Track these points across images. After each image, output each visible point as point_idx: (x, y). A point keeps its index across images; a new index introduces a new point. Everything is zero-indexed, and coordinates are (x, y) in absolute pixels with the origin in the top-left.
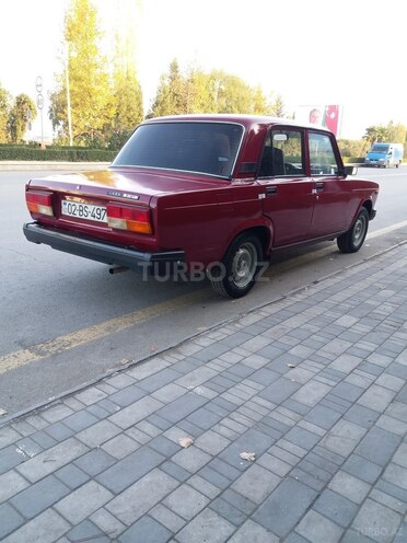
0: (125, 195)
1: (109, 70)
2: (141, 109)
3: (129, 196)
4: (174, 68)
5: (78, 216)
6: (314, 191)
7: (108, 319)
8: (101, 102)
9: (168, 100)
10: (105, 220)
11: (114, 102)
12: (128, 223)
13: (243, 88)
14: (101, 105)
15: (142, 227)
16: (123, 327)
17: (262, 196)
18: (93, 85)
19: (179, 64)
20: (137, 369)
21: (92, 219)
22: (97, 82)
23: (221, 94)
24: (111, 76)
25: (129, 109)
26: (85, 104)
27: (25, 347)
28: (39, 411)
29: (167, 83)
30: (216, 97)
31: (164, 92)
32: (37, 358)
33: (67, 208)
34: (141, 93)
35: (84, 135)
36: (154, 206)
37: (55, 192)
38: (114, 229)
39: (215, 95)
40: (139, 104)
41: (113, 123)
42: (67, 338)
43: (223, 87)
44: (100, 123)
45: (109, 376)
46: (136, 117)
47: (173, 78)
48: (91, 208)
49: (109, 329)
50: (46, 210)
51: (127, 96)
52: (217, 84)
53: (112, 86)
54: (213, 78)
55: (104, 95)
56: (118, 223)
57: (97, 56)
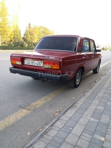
0: (50, 58)
1: (11, 25)
2: (21, 36)
3: (52, 58)
4: (30, 25)
5: (31, 64)
6: (93, 56)
7: (43, 97)
8: (9, 34)
9: (28, 33)
10: (42, 65)
11: (13, 34)
12: (51, 66)
13: (48, 30)
14: (9, 35)
15: (56, 67)
16: (49, 99)
17: (84, 57)
18: (7, 29)
19: (31, 24)
20: (66, 113)
21: (37, 65)
22: (8, 28)
23: (43, 32)
24: (12, 27)
25: (17, 36)
26: (4, 34)
27: (23, 108)
28: (46, 132)
29: (28, 29)
30: (41, 33)
31: (27, 31)
32: (29, 112)
33: (26, 62)
34: (20, 31)
35: (4, 43)
36: (61, 60)
37: (22, 57)
38: (45, 68)
39: (41, 32)
40: (20, 35)
41: (13, 39)
42: (34, 104)
43: (43, 30)
44: (9, 39)
45: (60, 117)
46: (19, 38)
47: (29, 28)
48: (36, 62)
49: (45, 100)
50: (19, 63)
51: (16, 32)
52: (41, 29)
53: (12, 29)
54: (40, 28)
55: (10, 32)
56: (47, 66)
57: (8, 21)
